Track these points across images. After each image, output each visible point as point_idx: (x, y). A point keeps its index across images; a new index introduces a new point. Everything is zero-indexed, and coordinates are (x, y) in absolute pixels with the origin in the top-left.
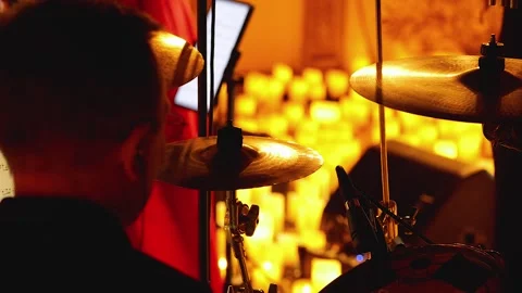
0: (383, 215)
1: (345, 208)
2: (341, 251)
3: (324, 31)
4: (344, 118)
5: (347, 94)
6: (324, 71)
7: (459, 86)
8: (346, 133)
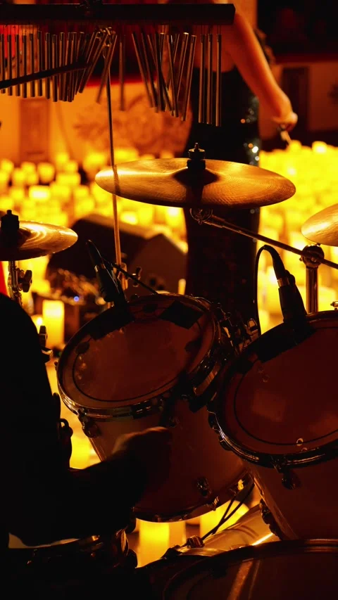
0: (118, 272)
1: (95, 270)
2: (62, 294)
3: (34, 134)
4: (53, 198)
5: (54, 179)
6: (36, 163)
7: (175, 182)
8: (56, 208)
